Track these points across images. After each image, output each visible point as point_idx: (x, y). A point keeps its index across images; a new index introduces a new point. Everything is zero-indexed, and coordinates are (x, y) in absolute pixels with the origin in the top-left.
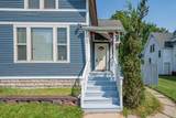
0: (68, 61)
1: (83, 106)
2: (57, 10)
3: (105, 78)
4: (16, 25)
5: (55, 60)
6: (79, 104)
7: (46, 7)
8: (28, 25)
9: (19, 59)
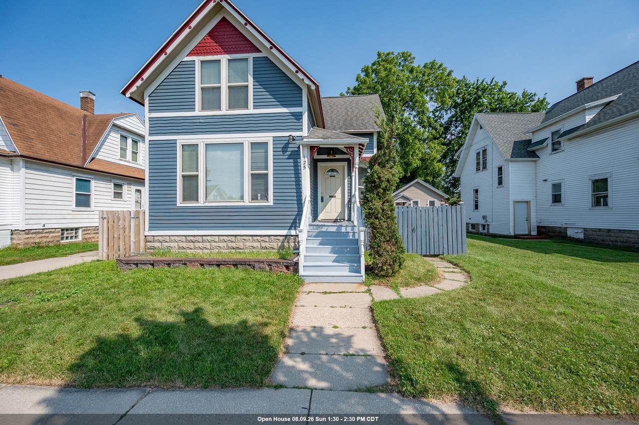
0: (271, 202)
1: (302, 272)
2: (251, 110)
3: (338, 233)
4: (182, 139)
5: (247, 202)
6: (296, 271)
7: (231, 107)
8: (201, 140)
9: (185, 199)
